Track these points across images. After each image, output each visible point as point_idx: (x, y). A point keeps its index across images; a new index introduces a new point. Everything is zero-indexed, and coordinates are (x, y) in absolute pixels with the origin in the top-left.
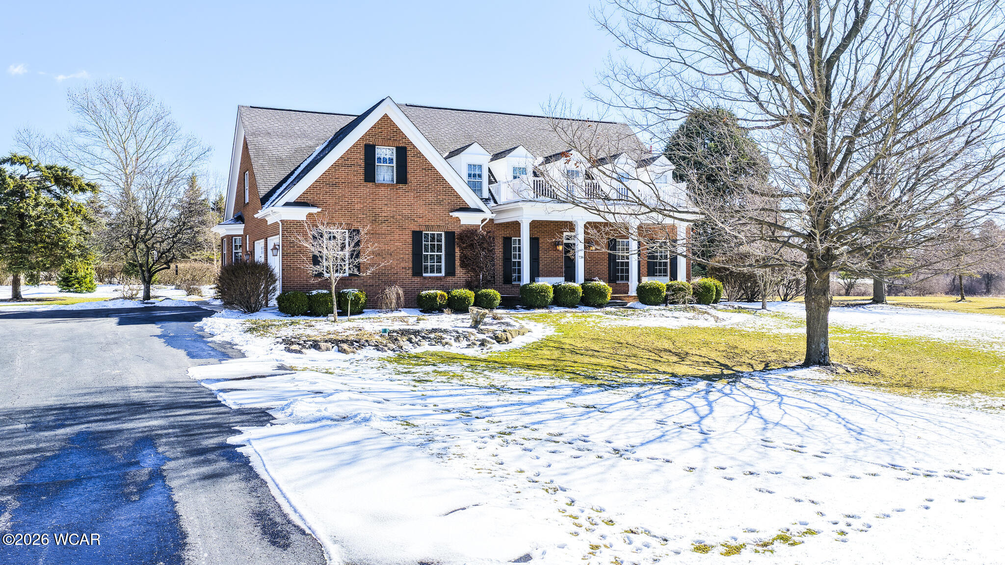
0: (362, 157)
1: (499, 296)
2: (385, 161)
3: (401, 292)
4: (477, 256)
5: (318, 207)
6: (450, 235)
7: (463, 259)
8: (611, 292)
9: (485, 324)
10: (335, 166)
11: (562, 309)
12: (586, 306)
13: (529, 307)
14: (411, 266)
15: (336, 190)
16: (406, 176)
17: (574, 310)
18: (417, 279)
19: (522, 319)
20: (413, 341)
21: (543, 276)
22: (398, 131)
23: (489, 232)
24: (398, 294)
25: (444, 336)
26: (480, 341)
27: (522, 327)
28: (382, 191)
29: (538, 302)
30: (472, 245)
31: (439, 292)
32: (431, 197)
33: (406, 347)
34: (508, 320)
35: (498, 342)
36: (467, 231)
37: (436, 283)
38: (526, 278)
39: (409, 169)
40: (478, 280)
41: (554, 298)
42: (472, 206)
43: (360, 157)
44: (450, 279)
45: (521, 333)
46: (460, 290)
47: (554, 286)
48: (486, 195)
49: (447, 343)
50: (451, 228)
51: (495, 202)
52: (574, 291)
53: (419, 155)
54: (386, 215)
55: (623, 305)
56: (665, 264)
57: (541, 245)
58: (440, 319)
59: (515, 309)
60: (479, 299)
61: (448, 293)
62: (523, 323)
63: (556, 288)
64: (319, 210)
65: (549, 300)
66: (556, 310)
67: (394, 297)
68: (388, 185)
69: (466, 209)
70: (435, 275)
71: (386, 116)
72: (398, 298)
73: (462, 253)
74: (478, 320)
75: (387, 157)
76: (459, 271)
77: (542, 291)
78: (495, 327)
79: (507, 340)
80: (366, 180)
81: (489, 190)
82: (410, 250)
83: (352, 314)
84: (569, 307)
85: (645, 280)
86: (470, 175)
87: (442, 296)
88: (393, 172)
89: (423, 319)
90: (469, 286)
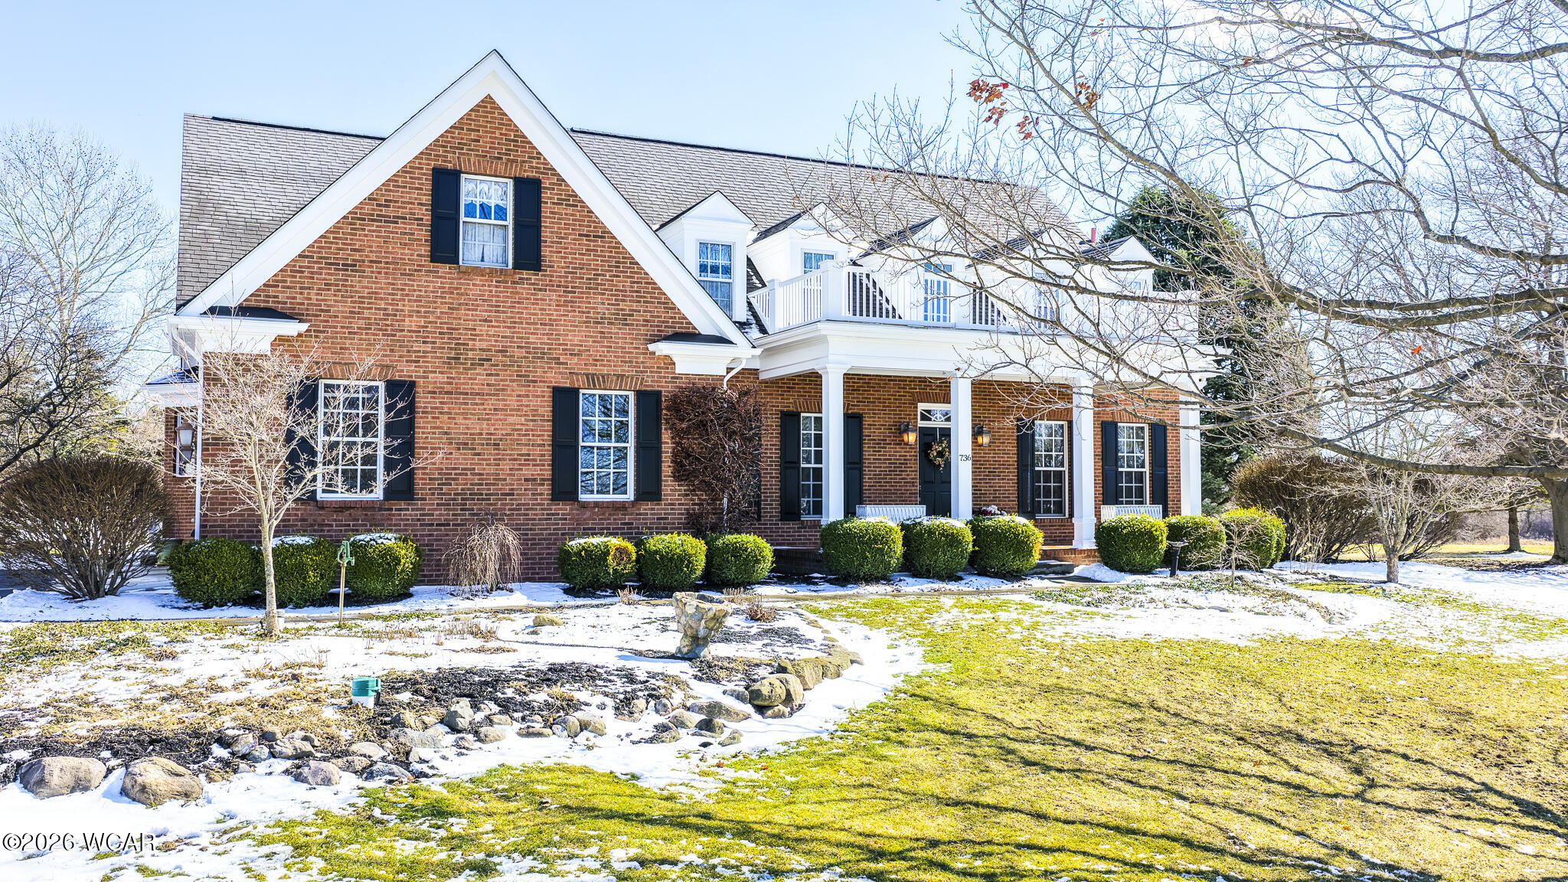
0: (426, 199)
1: (768, 550)
2: (485, 211)
3: (511, 540)
4: (716, 451)
5: (301, 321)
6: (648, 400)
7: (682, 457)
8: (1041, 540)
9: (727, 638)
10: (354, 219)
11: (926, 585)
12: (979, 574)
13: (843, 579)
14: (548, 474)
15: (354, 280)
16: (539, 251)
17: (953, 586)
18: (564, 509)
19: (828, 615)
20: (462, 723)
21: (873, 502)
22: (520, 140)
23: (746, 393)
24: (502, 546)
25: (583, 696)
26: (700, 710)
27: (829, 647)
28: (475, 287)
29: (867, 568)
30: (703, 425)
31: (615, 542)
32: (601, 305)
33: (425, 753)
34: (790, 621)
35: (761, 710)
36: (691, 390)
37: (611, 517)
38: (834, 509)
39: (546, 234)
40: (718, 512)
41: (905, 555)
42: (704, 329)
43: (420, 201)
44: (646, 507)
45: (832, 669)
46: (667, 537)
47: (904, 527)
48: (741, 313)
49: (584, 726)
50: (650, 383)
51: (763, 330)
52: (952, 539)
53: (572, 200)
54: (484, 345)
55: (1064, 572)
56: (1140, 477)
57: (866, 432)
58: (602, 621)
59: (809, 581)
60: (717, 560)
61: (639, 544)
62: (833, 627)
63: (909, 531)
64: (303, 327)
65: (894, 562)
66: (912, 586)
67: (492, 553)
68: (492, 272)
69: (689, 336)
70: (611, 497)
71: (488, 100)
72: (505, 558)
73: (678, 444)
74: (702, 633)
75: (492, 203)
76: (670, 488)
77: (876, 539)
78: (752, 651)
79: (789, 698)
80: (434, 259)
81: (749, 304)
82: (547, 436)
83: (352, 600)
84: (941, 578)
85: (1111, 514)
86: (703, 268)
87: (621, 551)
88: (505, 240)
89: (552, 623)
90: (695, 526)
